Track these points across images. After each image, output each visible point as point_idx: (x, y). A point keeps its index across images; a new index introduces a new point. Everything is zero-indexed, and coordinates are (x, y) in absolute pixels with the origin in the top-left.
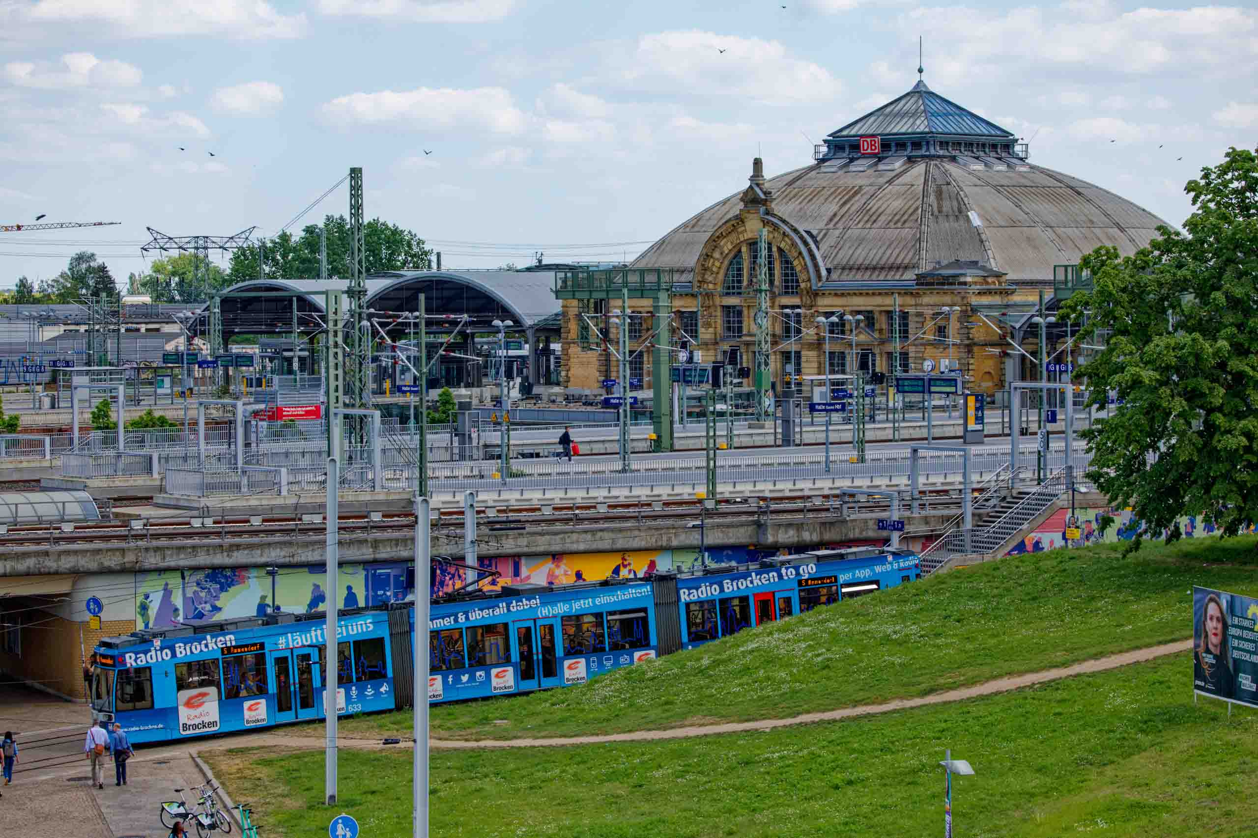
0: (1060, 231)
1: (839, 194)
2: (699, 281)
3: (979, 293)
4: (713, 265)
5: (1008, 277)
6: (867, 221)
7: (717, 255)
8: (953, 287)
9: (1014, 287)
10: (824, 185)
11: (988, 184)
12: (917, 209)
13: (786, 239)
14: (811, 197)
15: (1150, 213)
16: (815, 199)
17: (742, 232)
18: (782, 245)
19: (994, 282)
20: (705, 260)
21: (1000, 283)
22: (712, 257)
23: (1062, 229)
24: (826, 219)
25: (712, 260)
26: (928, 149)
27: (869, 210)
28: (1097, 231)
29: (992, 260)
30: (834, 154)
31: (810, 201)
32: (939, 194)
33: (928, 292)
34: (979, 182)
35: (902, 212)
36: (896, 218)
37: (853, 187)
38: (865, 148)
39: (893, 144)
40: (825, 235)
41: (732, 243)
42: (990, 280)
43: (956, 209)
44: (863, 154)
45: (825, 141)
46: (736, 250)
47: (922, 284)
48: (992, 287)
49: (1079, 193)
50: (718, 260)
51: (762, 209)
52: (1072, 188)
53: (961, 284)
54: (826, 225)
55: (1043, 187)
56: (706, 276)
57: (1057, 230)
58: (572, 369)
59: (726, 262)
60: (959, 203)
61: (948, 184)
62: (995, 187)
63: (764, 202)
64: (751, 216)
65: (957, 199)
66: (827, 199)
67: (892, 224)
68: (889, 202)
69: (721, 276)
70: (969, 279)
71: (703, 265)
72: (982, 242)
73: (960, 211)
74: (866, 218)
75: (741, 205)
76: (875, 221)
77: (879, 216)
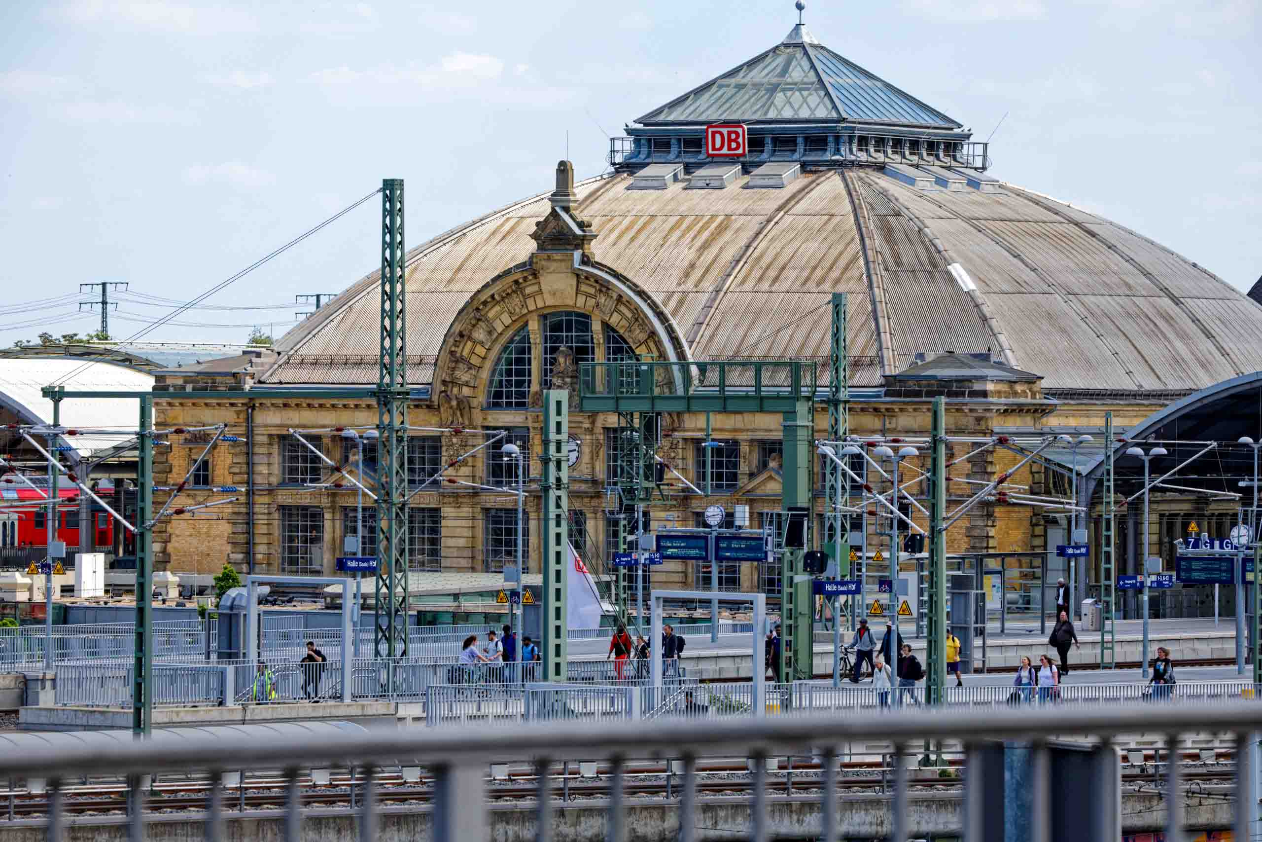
0: (1090, 300)
1: (689, 228)
2: (444, 382)
3: (1006, 411)
4: (472, 352)
5: (1045, 384)
6: (760, 279)
7: (480, 334)
8: (960, 400)
9: (1054, 401)
10: (653, 210)
11: (957, 215)
12: (855, 259)
13: (622, 308)
14: (632, 233)
15: (1205, 272)
16: (642, 237)
17: (532, 296)
18: (614, 320)
19: (1024, 392)
20: (456, 344)
21: (1033, 396)
22: (470, 338)
23: (1092, 298)
24: (676, 273)
25: (469, 344)
26: (837, 151)
27: (759, 259)
28: (1139, 301)
29: (1008, 352)
30: (649, 155)
31: (632, 240)
32: (888, 233)
33: (910, 408)
34: (941, 213)
35: (827, 264)
36: (819, 273)
37: (713, 217)
38: (718, 145)
39: (768, 140)
40: (681, 302)
41: (511, 314)
42: (1019, 388)
43: (924, 258)
44: (713, 156)
45: (630, 132)
46: (518, 325)
47: (898, 394)
48: (1022, 400)
49: (1093, 234)
50: (482, 344)
51: (577, 255)
52: (1077, 224)
53: (974, 394)
54: (679, 284)
55: (1036, 222)
56: (458, 373)
57: (1085, 299)
58: (174, 539)
59: (497, 348)
60: (927, 250)
61: (898, 214)
62: (968, 220)
63: (580, 242)
64: (554, 266)
65: (923, 242)
66: (666, 238)
67: (811, 286)
68: (797, 244)
69: (485, 374)
70: (990, 387)
71: (452, 353)
72: (984, 319)
73: (935, 266)
74: (757, 273)
75: (532, 245)
76: (776, 279)
77: (783, 268)
